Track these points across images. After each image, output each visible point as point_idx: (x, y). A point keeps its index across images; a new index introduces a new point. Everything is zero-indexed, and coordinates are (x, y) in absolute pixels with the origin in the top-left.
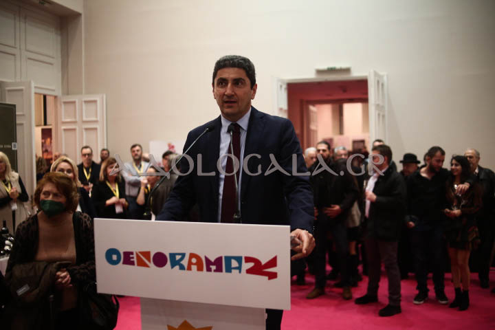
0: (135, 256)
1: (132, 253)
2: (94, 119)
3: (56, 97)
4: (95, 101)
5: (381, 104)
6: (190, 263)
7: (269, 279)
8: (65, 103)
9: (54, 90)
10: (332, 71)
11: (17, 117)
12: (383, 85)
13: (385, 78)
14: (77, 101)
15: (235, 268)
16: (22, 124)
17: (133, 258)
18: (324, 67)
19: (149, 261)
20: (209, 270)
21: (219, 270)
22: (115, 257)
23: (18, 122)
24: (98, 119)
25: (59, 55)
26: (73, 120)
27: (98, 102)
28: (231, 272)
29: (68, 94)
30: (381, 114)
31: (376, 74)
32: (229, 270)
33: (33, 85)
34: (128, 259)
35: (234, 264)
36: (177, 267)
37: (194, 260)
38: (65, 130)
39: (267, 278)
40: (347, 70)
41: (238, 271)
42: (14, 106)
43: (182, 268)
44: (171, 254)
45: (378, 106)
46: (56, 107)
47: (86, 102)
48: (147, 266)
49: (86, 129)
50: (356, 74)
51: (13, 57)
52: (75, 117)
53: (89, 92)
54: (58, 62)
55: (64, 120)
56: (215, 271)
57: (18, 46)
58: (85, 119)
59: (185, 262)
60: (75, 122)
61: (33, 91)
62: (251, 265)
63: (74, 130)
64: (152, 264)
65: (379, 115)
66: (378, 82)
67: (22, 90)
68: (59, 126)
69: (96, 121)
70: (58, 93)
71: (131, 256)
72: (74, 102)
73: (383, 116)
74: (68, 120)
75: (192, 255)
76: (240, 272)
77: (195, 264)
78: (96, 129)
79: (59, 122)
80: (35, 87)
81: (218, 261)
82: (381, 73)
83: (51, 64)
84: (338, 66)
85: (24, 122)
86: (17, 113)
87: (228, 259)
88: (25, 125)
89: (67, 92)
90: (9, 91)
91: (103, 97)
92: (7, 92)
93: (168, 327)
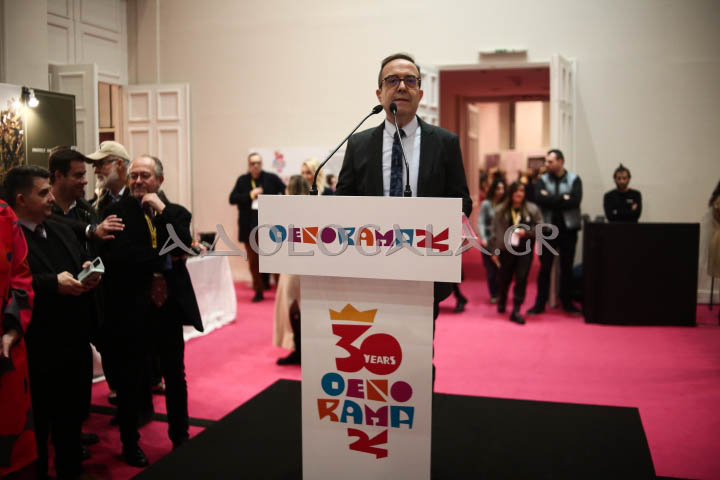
2: (173, 117)
3: (120, 87)
4: (175, 94)
5: (566, 99)
8: (133, 95)
9: (118, 78)
10: (501, 54)
11: (77, 113)
12: (570, 75)
13: (574, 67)
14: (150, 92)
16: (82, 122)
18: (491, 49)
23: (78, 119)
24: (180, 117)
25: (125, 29)
26: (145, 119)
27: (179, 96)
29: (137, 83)
30: (567, 114)
31: (561, 60)
33: (96, 70)
38: (133, 132)
40: (522, 54)
42: (74, 97)
45: (563, 104)
46: (121, 100)
47: (163, 94)
49: (163, 132)
50: (535, 59)
51: (65, 31)
52: (147, 115)
53: (165, 81)
54: (123, 38)
55: (131, 119)
57: (71, 16)
58: (160, 117)
60: (146, 122)
61: (97, 79)
63: (146, 132)
65: (564, 115)
66: (564, 71)
67: (80, 76)
68: (125, 126)
69: (177, 121)
70: (123, 80)
73: (570, 118)
74: (138, 119)
78: (175, 131)
79: (125, 122)
80: (100, 74)
82: (569, 59)
83: (115, 42)
84: (510, 48)
85: (85, 119)
86: (77, 107)
88: (85, 124)
89: (135, 80)
90: (64, 77)
91: (185, 89)
92: (60, 79)
93: (330, 311)
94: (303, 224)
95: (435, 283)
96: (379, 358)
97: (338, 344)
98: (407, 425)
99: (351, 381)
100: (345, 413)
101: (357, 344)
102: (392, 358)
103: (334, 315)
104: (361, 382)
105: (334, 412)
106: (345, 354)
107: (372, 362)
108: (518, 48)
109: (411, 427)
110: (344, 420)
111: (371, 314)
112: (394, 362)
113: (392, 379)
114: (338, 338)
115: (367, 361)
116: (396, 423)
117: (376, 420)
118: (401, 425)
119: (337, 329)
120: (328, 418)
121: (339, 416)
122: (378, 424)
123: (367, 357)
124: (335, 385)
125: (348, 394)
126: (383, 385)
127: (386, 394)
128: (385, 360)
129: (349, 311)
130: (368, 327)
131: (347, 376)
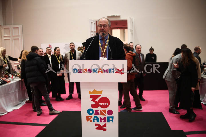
8: (5, 28)
10: (113, 16)
12: (132, 22)
13: (133, 20)
14: (10, 27)
18: (110, 15)
27: (19, 28)
30: (132, 33)
31: (130, 18)
40: (119, 17)
45: (131, 30)
46: (1, 30)
47: (14, 28)
49: (14, 39)
50: (123, 18)
52: (9, 34)
53: (15, 24)
55: (4, 35)
60: (9, 36)
63: (9, 39)
65: (131, 33)
68: (2, 38)
69: (19, 36)
70: (2, 24)
72: (9, 28)
73: (133, 34)
74: (6, 35)
78: (18, 39)
79: (2, 36)
82: (132, 18)
84: (116, 15)
91: (21, 26)
93: (89, 91)
96: (104, 104)
97: (92, 101)
98: (112, 122)
99: (95, 111)
100: (94, 119)
101: (97, 100)
102: (107, 104)
103: (90, 92)
104: (98, 111)
105: (91, 119)
106: (94, 103)
107: (101, 105)
108: (118, 15)
109: (113, 122)
110: (94, 121)
111: (101, 92)
112: (108, 105)
113: (107, 109)
114: (92, 99)
115: (100, 105)
116: (109, 121)
117: (103, 121)
118: (110, 121)
119: (91, 97)
120: (89, 121)
121: (92, 120)
122: (103, 122)
123: (100, 104)
124: (91, 112)
125: (95, 114)
126: (105, 111)
127: (106, 113)
128: (105, 104)
129: (95, 91)
130: (100, 95)
131: (94, 109)
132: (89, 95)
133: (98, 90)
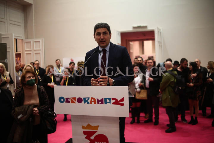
0: (70, 99)
1: (69, 98)
2: (39, 49)
3: (22, 40)
5: (160, 41)
6: (91, 101)
7: (121, 106)
8: (26, 42)
9: (21, 37)
10: (139, 27)
11: (7, 49)
12: (161, 33)
13: (162, 30)
15: (108, 102)
16: (9, 52)
17: (69, 100)
18: (136, 25)
19: (76, 101)
20: (98, 103)
21: (102, 103)
22: (62, 100)
23: (7, 51)
25: (23, 22)
26: (30, 50)
27: (40, 42)
28: (106, 104)
31: (158, 28)
32: (106, 103)
33: (13, 35)
34: (67, 100)
35: (108, 101)
36: (86, 103)
37: (93, 100)
38: (26, 54)
39: (120, 105)
40: (146, 27)
41: (109, 103)
42: (6, 44)
43: (88, 103)
44: (84, 98)
45: (159, 42)
46: (22, 44)
47: (35, 42)
48: (75, 103)
49: (36, 53)
50: (150, 28)
51: (4, 23)
52: (31, 48)
53: (36, 38)
54: (23, 25)
55: (26, 50)
56: (101, 104)
57: (6, 18)
58: (35, 49)
59: (89, 101)
60: (31, 51)
61: (14, 37)
62: (114, 101)
63: (31, 54)
64: (77, 102)
65: (159, 45)
66: (159, 32)
67: (8, 37)
68: (24, 52)
69: (40, 50)
70: (23, 38)
71: (69, 99)
72: (30, 42)
73: (161, 46)
74: (28, 50)
75: (92, 98)
76: (110, 104)
77: (93, 102)
78: (40, 53)
79: (24, 51)
80: (14, 36)
81: (102, 100)
82: (160, 28)
83: (20, 26)
84: (142, 25)
85: (10, 51)
86: (7, 47)
87: (106, 99)
88: (10, 52)
89: (27, 38)
90: (3, 37)
91: (42, 39)
92: (2, 38)
93: (82, 126)
94: (70, 96)
95: (120, 117)
96: (101, 142)
97: (86, 138)
101: (92, 138)
103: (84, 128)
106: (88, 141)
108: (144, 25)
111: (97, 127)
114: (86, 136)
119: (85, 133)
129: (89, 126)
130: (96, 132)
132: (82, 130)
133: (93, 125)
